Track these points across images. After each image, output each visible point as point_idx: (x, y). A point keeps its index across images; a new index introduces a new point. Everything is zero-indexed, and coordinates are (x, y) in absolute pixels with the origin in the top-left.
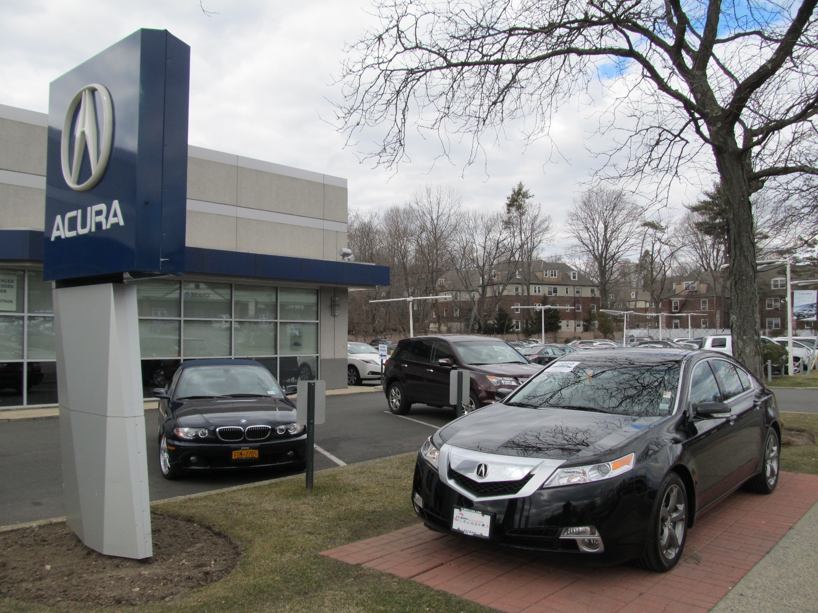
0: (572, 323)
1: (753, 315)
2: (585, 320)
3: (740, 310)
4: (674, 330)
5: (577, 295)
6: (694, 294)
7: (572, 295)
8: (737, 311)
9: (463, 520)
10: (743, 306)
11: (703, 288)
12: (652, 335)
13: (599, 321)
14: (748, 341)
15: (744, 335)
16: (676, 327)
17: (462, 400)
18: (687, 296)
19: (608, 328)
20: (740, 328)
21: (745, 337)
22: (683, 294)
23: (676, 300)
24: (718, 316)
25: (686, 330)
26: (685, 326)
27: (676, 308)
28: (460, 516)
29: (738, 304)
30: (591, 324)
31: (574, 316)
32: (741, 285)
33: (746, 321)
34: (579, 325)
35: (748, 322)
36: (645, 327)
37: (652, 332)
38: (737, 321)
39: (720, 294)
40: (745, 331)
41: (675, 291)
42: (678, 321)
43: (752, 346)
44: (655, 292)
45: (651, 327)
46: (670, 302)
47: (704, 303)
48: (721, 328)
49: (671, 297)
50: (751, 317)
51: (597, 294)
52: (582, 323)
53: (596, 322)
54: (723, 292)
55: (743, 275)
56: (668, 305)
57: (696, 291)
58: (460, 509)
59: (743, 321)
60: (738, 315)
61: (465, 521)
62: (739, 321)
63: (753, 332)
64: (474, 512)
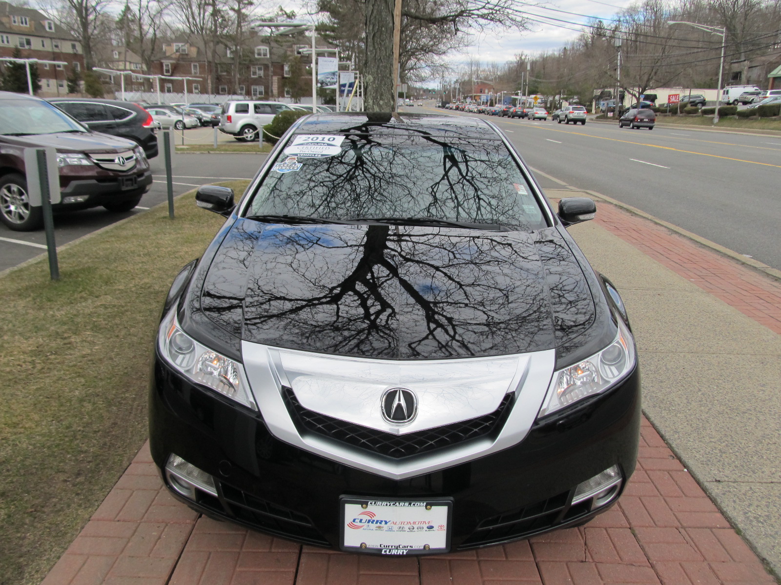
0: (53, 82)
1: (390, 75)
2: (69, 80)
3: (378, 69)
4: (167, 94)
5: (56, 50)
6: (185, 57)
7: (50, 49)
8: (374, 70)
9: (373, 526)
10: (381, 64)
11: (193, 52)
12: (146, 99)
13: (87, 82)
14: (384, 106)
15: (381, 99)
16: (169, 91)
17: (49, 198)
18: (178, 60)
19: (97, 90)
20: (376, 91)
21: (381, 102)
22: (174, 56)
23: (167, 63)
24: (209, 81)
25: (181, 95)
26: (181, 91)
27: (168, 71)
28: (365, 518)
29: (375, 62)
30: (77, 85)
31: (54, 73)
32: (380, 38)
33: (383, 82)
34: (62, 86)
35: (385, 84)
36: (137, 90)
37: (147, 96)
38: (374, 82)
39: (210, 59)
40: (382, 95)
41: (165, 53)
42: (170, 85)
44: (146, 53)
45: (144, 91)
46: (161, 65)
47: (195, 66)
48: (212, 93)
49: (161, 58)
50: (388, 78)
51: (80, 50)
52: (65, 83)
53: (82, 83)
54: (213, 57)
55: (383, 26)
56: (160, 68)
57: (187, 55)
58: (364, 504)
59: (381, 82)
60: (376, 75)
61: (379, 527)
62: (376, 82)
63: (390, 96)
64: (407, 504)
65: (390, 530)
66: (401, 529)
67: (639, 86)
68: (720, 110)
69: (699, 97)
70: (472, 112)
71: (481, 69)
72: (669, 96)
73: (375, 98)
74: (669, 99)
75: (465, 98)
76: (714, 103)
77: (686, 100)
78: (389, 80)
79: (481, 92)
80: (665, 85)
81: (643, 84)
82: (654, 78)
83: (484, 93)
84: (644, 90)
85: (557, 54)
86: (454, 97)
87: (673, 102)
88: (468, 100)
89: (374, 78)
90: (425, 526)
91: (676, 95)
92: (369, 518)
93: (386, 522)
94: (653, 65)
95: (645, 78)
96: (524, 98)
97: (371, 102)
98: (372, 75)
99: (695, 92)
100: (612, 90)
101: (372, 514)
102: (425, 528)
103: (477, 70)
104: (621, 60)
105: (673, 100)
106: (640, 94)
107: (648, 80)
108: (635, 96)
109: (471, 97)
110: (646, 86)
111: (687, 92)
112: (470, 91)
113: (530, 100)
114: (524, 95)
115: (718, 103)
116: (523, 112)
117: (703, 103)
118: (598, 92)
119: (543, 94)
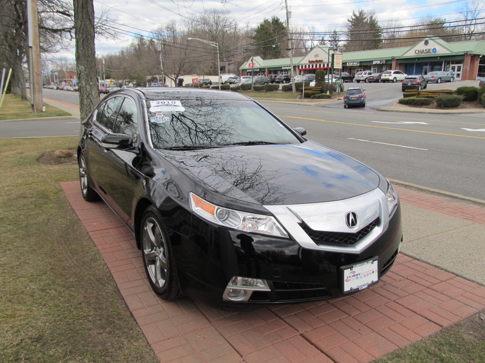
1: (95, 66)
3: (87, 62)
8: (85, 62)
9: (355, 278)
10: (89, 59)
14: (93, 86)
15: (91, 81)
20: (87, 76)
21: (91, 83)
29: (85, 58)
32: (87, 42)
35: (92, 72)
38: (85, 70)
40: (91, 78)
43: (96, 89)
50: (94, 68)
55: (89, 35)
58: (351, 268)
59: (90, 71)
60: (86, 66)
61: (357, 278)
62: (87, 70)
63: (96, 79)
64: (366, 263)
65: (361, 278)
66: (365, 276)
67: (175, 74)
68: (221, 87)
69: (208, 80)
70: (69, 90)
71: (68, 63)
72: (193, 79)
73: (87, 81)
74: (193, 81)
75: (61, 82)
76: (217, 83)
77: (202, 82)
78: (95, 69)
79: (71, 78)
80: (189, 73)
81: (176, 72)
82: (182, 69)
83: (74, 78)
84: (178, 76)
85: (118, 54)
86: (53, 81)
87: (195, 83)
88: (63, 83)
89: (85, 67)
90: (372, 272)
91: (197, 79)
92: (353, 274)
93: (359, 274)
94: (181, 62)
95: (177, 69)
96: (103, 81)
97: (84, 83)
98: (84, 66)
99: (206, 77)
100: (157, 76)
101: (354, 272)
102: (372, 273)
103: (66, 64)
104: (162, 59)
105: (195, 81)
106: (176, 78)
107: (179, 71)
108: (173, 79)
109: (65, 81)
110: (179, 74)
111: (202, 78)
112: (64, 77)
113: (106, 83)
114: (103, 79)
115: (220, 83)
116: (106, 90)
117: (211, 83)
118: (149, 77)
119: (114, 78)
